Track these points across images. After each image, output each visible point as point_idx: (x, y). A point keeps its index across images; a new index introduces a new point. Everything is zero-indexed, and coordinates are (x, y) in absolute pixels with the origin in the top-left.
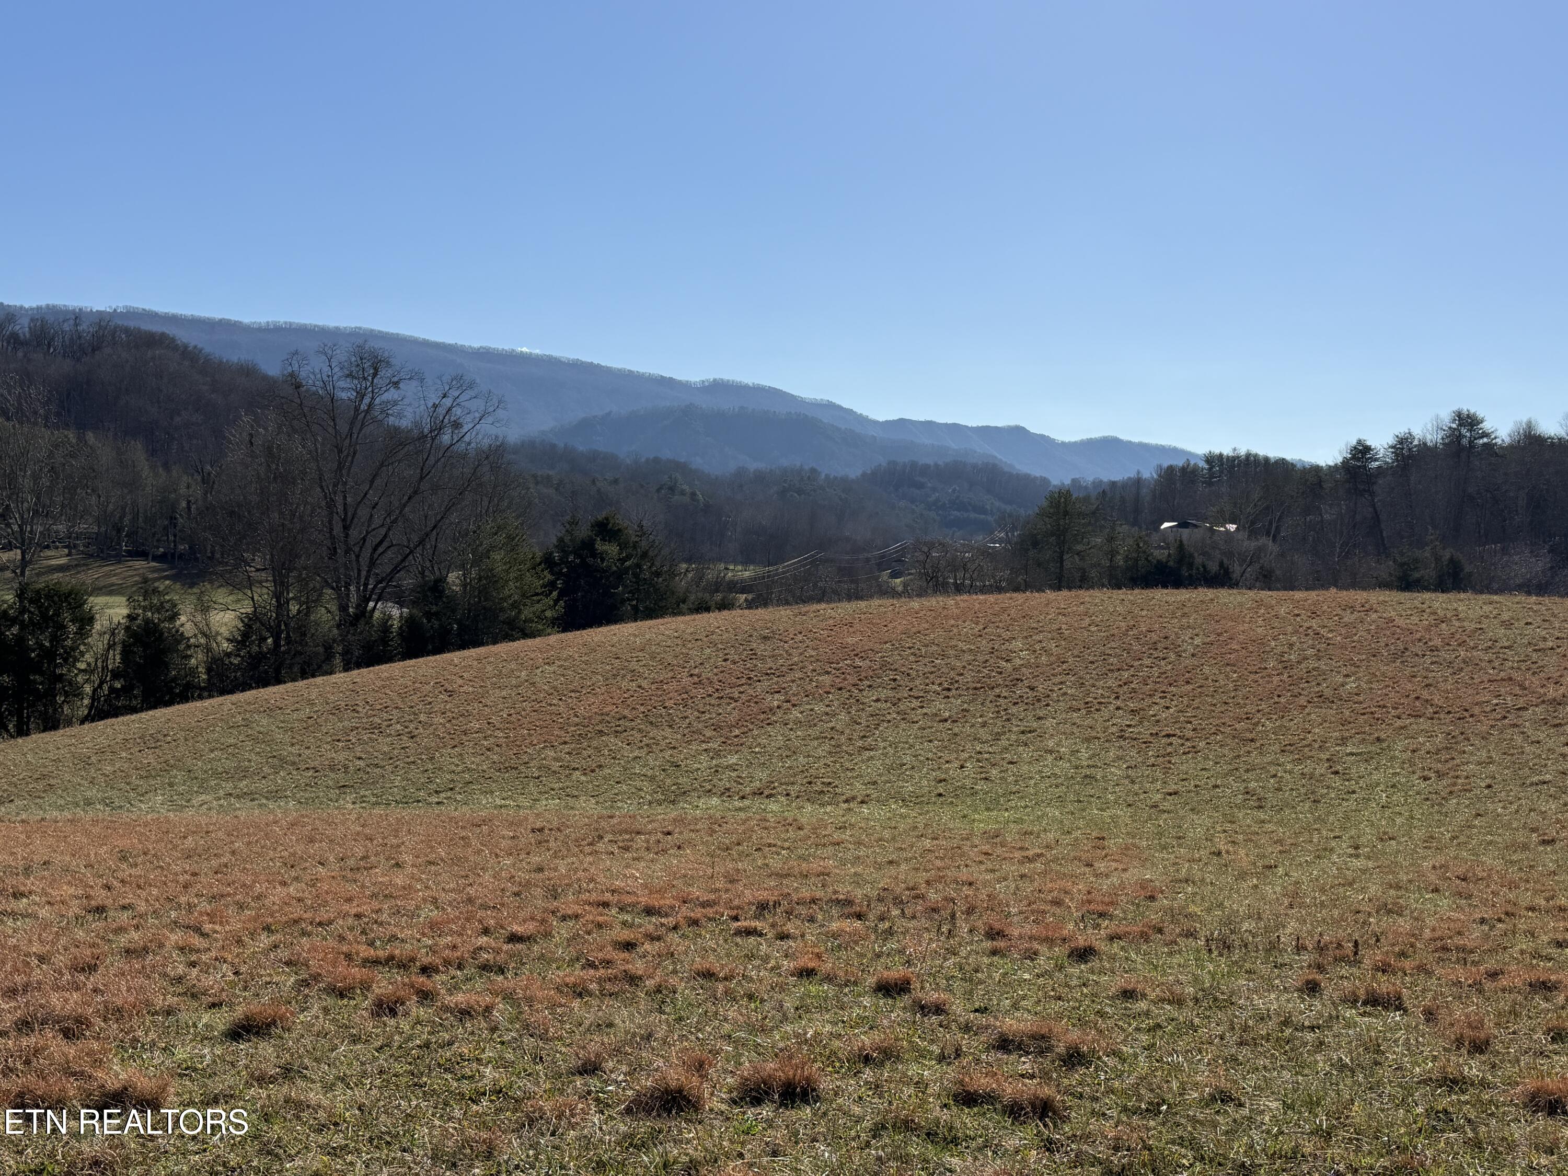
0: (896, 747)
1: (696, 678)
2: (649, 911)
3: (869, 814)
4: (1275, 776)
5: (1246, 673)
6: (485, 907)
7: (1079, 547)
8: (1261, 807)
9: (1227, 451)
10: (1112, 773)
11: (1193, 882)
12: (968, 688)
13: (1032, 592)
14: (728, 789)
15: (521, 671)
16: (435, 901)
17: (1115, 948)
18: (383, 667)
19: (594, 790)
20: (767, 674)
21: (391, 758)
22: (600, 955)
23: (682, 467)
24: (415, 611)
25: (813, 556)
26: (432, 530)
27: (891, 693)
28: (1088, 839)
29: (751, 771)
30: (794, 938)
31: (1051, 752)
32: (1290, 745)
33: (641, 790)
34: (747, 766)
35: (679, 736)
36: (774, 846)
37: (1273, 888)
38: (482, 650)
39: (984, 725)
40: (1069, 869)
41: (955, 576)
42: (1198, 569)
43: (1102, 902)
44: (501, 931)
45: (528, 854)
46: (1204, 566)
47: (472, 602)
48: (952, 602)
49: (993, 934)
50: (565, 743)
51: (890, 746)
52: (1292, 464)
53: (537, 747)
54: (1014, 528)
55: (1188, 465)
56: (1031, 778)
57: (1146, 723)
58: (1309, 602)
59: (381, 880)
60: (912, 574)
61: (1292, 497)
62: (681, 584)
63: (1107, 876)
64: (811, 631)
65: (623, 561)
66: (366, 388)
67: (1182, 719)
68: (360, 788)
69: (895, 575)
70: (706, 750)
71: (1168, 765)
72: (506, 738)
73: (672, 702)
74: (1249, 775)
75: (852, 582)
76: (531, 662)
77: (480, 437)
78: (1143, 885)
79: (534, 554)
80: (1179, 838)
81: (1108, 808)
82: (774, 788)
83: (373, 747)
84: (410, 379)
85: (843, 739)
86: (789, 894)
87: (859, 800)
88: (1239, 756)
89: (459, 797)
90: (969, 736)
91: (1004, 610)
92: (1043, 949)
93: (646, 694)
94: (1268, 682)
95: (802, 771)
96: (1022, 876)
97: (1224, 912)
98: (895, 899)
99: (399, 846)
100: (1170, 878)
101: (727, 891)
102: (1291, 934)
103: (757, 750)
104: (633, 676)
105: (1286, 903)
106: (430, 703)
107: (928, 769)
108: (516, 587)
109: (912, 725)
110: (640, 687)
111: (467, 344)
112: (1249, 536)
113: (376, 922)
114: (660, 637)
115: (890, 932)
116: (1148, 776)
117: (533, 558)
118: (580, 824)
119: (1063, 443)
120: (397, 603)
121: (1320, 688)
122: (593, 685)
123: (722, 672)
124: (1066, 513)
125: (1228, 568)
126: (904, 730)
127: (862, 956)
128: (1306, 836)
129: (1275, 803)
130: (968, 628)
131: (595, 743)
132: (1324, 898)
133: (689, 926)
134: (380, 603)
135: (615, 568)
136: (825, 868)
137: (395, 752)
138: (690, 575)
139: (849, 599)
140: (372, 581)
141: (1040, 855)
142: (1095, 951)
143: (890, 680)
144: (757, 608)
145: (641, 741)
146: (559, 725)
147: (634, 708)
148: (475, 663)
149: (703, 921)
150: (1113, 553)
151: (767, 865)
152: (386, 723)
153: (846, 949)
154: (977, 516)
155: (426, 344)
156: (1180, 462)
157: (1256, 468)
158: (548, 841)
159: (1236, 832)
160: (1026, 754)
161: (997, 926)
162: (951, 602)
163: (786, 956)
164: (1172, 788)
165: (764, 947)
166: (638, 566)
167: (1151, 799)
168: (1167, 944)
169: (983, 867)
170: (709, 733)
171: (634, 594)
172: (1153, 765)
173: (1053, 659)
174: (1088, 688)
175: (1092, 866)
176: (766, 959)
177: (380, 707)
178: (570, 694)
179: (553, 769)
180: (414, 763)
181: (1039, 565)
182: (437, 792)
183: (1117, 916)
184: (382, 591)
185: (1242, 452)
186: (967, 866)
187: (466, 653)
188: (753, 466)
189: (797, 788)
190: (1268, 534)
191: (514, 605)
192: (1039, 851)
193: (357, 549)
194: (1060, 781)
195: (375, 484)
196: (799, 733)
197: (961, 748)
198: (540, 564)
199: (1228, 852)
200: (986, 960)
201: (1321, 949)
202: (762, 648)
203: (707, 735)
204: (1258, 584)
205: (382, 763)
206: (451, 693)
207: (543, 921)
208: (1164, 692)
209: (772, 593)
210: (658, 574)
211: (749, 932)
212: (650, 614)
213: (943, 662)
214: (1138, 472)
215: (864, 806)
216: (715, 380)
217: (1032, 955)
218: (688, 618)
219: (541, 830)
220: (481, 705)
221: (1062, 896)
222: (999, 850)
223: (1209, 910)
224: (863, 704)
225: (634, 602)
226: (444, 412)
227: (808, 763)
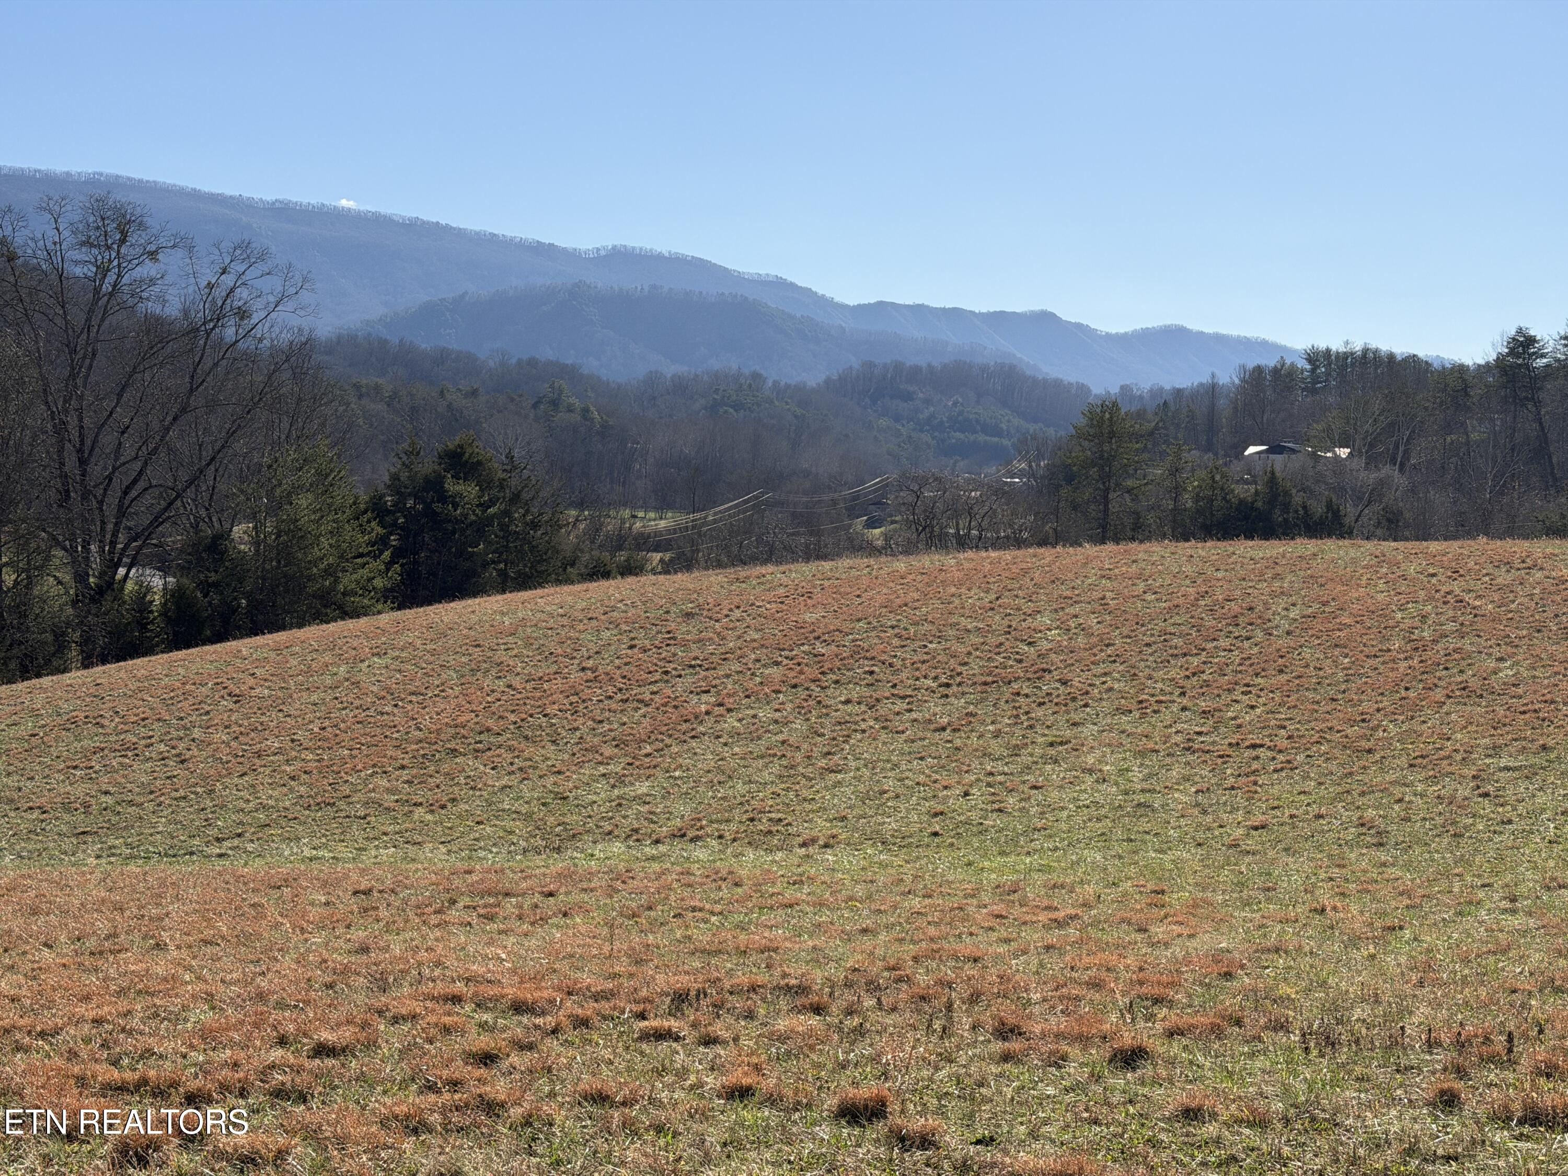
0: (874, 768)
1: (589, 673)
2: (519, 1007)
3: (835, 862)
4: (1400, 801)
5: (1361, 657)
6: (281, 1005)
7: (1130, 483)
8: (1381, 845)
9: (1336, 345)
10: (1175, 800)
11: (1286, 952)
12: (975, 683)
13: (1064, 546)
14: (636, 831)
15: (339, 666)
16: (210, 997)
17: (1175, 1048)
18: (138, 661)
19: (445, 835)
20: (691, 666)
21: (151, 792)
22: (445, 1073)
23: (570, 373)
24: (185, 581)
25: (756, 497)
26: (208, 465)
27: (867, 692)
28: (1141, 892)
29: (669, 804)
30: (724, 1043)
31: (1090, 771)
32: (1422, 757)
33: (511, 833)
34: (663, 797)
35: (566, 756)
36: (701, 910)
37: (1395, 959)
38: (281, 636)
39: (997, 735)
40: (1113, 936)
41: (958, 524)
42: (1296, 511)
43: (1159, 983)
44: (305, 1040)
45: (348, 927)
46: (1305, 508)
47: (267, 567)
48: (953, 562)
49: (1004, 1032)
50: (403, 767)
51: (866, 766)
52: (1427, 362)
53: (363, 774)
54: (1040, 456)
55: (1283, 365)
56: (1063, 808)
57: (1223, 730)
58: (1450, 556)
59: (133, 968)
60: (896, 522)
61: (1426, 409)
62: (569, 539)
63: (1167, 945)
64: (752, 605)
65: (485, 506)
66: (110, 261)
67: (1273, 723)
68: (107, 836)
69: (871, 524)
70: (604, 775)
71: (1253, 788)
72: (318, 761)
73: (556, 707)
74: (1365, 800)
75: (811, 533)
76: (354, 652)
77: (277, 330)
78: (1217, 957)
79: (357, 498)
80: (1268, 889)
81: (1170, 849)
82: (702, 828)
83: (125, 776)
84: (174, 247)
85: (799, 757)
86: (719, 979)
87: (821, 843)
88: (1351, 774)
89: (250, 847)
90: (977, 750)
91: (1025, 572)
92: (1074, 1051)
93: (519, 696)
94: (1393, 669)
95: (741, 804)
96: (1048, 948)
97: (1327, 995)
98: (869, 983)
99: (161, 919)
100: (1255, 947)
101: (631, 975)
102: (1421, 1024)
103: (677, 774)
104: (500, 671)
105: (1414, 978)
106: (208, 713)
107: (919, 798)
108: (331, 545)
109: (895, 736)
110: (509, 686)
111: (256, 196)
112: (1367, 464)
113: (123, 1030)
114: (538, 615)
115: (860, 1031)
116: (1225, 804)
117: (355, 503)
118: (423, 883)
119: (1108, 336)
120: (159, 569)
121: (1465, 677)
122: (443, 684)
123: (626, 664)
124: (1112, 435)
125: (1339, 511)
126: (884, 743)
127: (819, 1066)
128: (1444, 884)
129: (1401, 839)
130: (974, 597)
131: (445, 768)
132: (1466, 971)
133: (575, 1029)
134: (133, 571)
135: (473, 518)
136: (771, 940)
137: (158, 782)
138: (582, 526)
139: (807, 559)
140: (122, 537)
141: (1073, 917)
142: (1147, 1053)
143: (865, 673)
144: (676, 572)
145: (512, 764)
146: (395, 743)
147: (501, 717)
148: (273, 655)
149: (596, 1020)
150: (1178, 490)
151: (689, 938)
152: (143, 742)
153: (797, 1057)
154: (988, 438)
155: (196, 195)
156: (1270, 362)
157: (1376, 369)
158: (378, 908)
159: (1347, 880)
160: (1055, 773)
161: (1011, 1020)
162: (950, 561)
163: (712, 1069)
164: (1258, 819)
165: (680, 1058)
166: (507, 513)
167: (1229, 835)
168: (1247, 1042)
169: (994, 936)
170: (608, 751)
171: (501, 554)
172: (1233, 788)
173: (1094, 640)
174: (1143, 680)
175: (1146, 930)
176: (683, 1073)
177: (136, 718)
178: (409, 698)
179: (386, 805)
180: (184, 798)
181: (1075, 508)
182: (218, 840)
183: (1179, 1001)
184: (137, 553)
185: (1357, 346)
186: (971, 934)
187: (259, 640)
188: (670, 369)
189: (733, 827)
190: (1393, 461)
191: (329, 572)
192: (1073, 912)
193: (99, 492)
194: (1103, 812)
195: (124, 399)
196: (736, 749)
197: (965, 768)
198: (365, 512)
199: (1335, 908)
200: (994, 1069)
201: (1461, 1044)
202: (685, 630)
203: (607, 754)
204: (1379, 532)
205: (139, 799)
206: (237, 698)
207: (365, 1025)
208: (1247, 685)
209: (698, 551)
210: (535, 525)
211: (660, 1035)
212: (525, 582)
213: (940, 647)
214: (1213, 376)
215: (829, 851)
216: (614, 248)
217: (1058, 1061)
218: (577, 587)
219: (367, 892)
220: (281, 715)
221: (1103, 974)
222: (1017, 911)
223: (1308, 991)
224: (826, 707)
225: (502, 566)
226: (224, 294)
227: (749, 792)
